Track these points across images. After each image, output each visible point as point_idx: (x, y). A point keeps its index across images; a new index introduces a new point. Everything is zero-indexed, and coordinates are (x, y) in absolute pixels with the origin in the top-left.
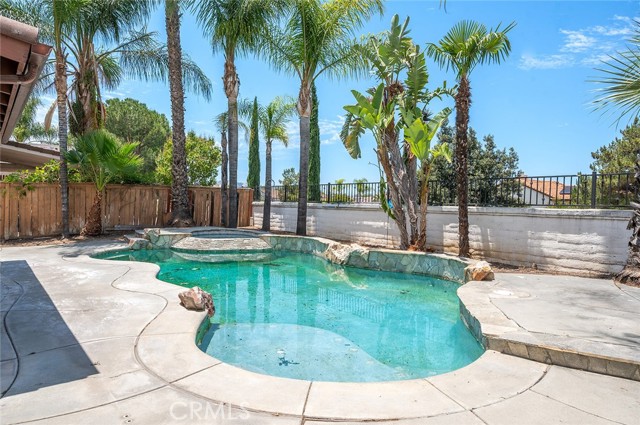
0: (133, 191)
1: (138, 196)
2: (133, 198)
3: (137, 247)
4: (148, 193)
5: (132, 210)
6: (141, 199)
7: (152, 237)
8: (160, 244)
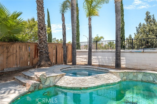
0: (15, 46)
1: (18, 49)
2: (15, 51)
3: (32, 89)
4: (23, 47)
5: (15, 58)
6: (20, 51)
7: (42, 80)
8: (47, 84)
